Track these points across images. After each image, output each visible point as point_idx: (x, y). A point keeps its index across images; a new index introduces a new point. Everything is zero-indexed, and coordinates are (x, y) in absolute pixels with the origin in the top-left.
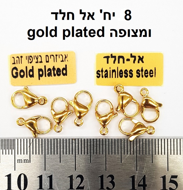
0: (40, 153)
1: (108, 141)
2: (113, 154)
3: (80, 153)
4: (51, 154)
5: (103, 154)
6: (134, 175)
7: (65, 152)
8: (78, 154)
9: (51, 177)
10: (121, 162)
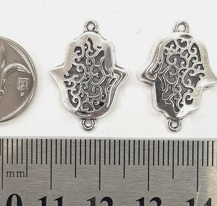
0: (44, 162)
1: (153, 143)
2: (161, 164)
3: (107, 162)
4: (61, 164)
5: (144, 165)
6: (194, 198)
7: (84, 161)
8: (105, 164)
9: (60, 200)
10: (173, 178)
